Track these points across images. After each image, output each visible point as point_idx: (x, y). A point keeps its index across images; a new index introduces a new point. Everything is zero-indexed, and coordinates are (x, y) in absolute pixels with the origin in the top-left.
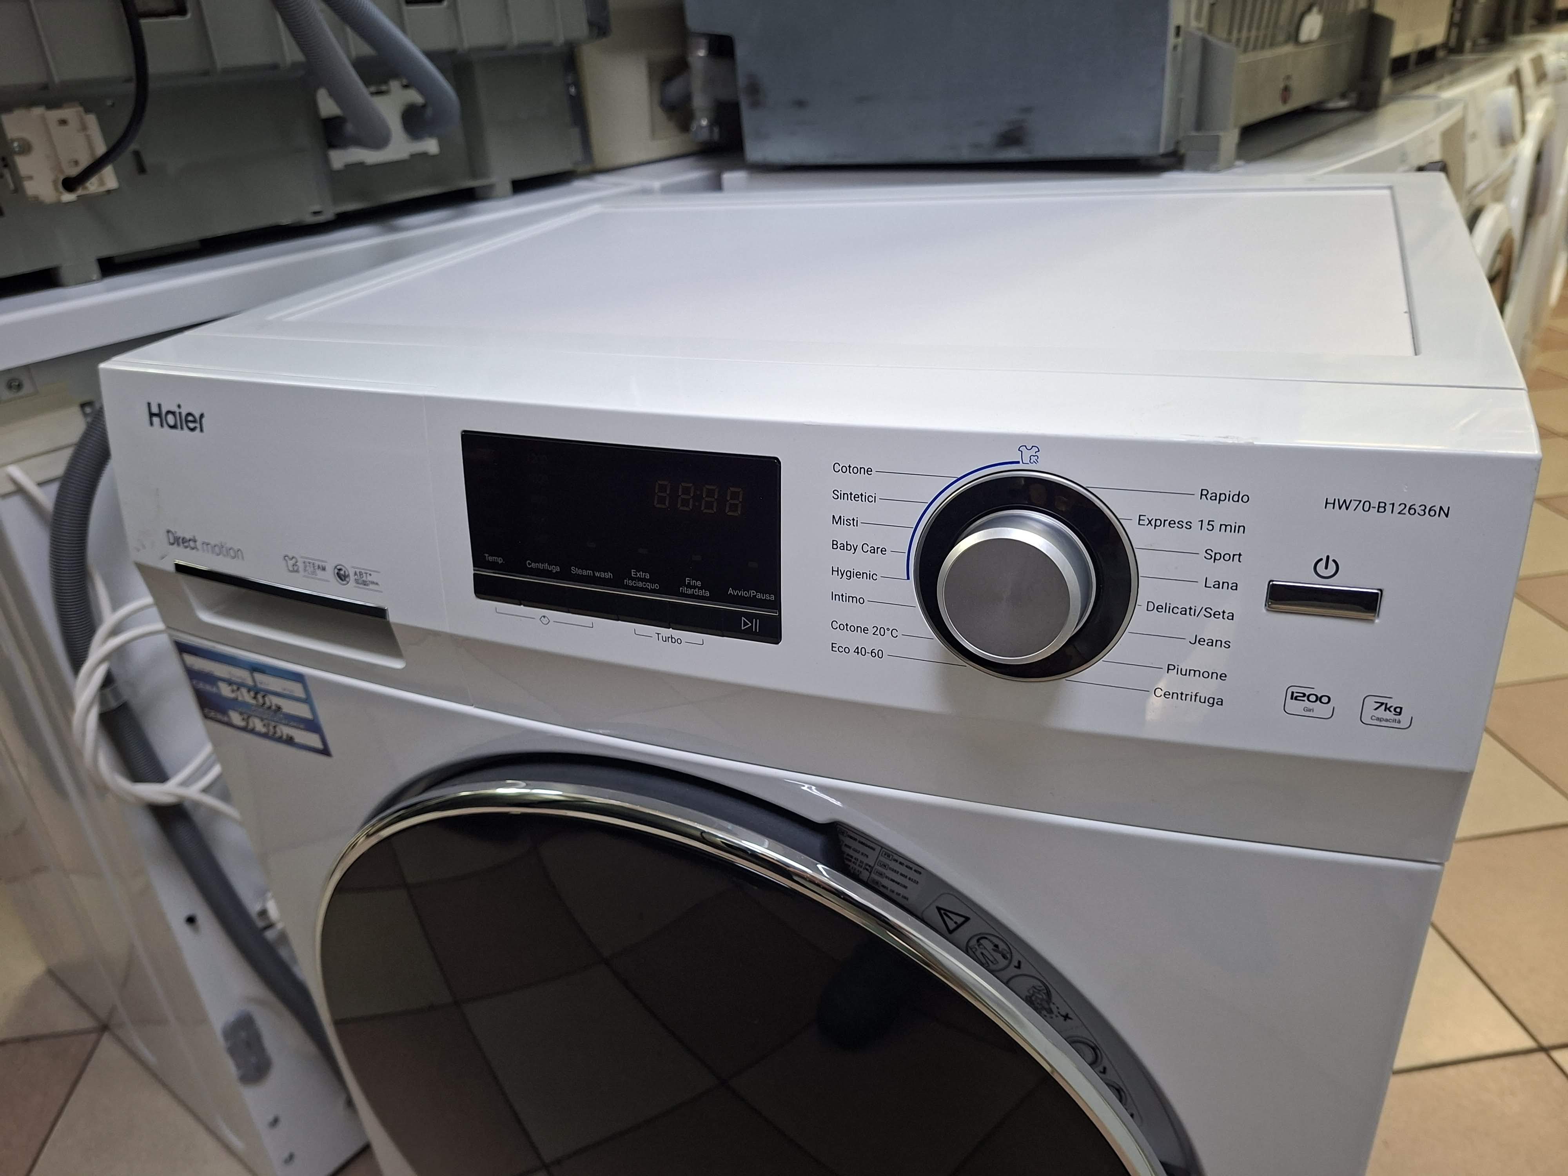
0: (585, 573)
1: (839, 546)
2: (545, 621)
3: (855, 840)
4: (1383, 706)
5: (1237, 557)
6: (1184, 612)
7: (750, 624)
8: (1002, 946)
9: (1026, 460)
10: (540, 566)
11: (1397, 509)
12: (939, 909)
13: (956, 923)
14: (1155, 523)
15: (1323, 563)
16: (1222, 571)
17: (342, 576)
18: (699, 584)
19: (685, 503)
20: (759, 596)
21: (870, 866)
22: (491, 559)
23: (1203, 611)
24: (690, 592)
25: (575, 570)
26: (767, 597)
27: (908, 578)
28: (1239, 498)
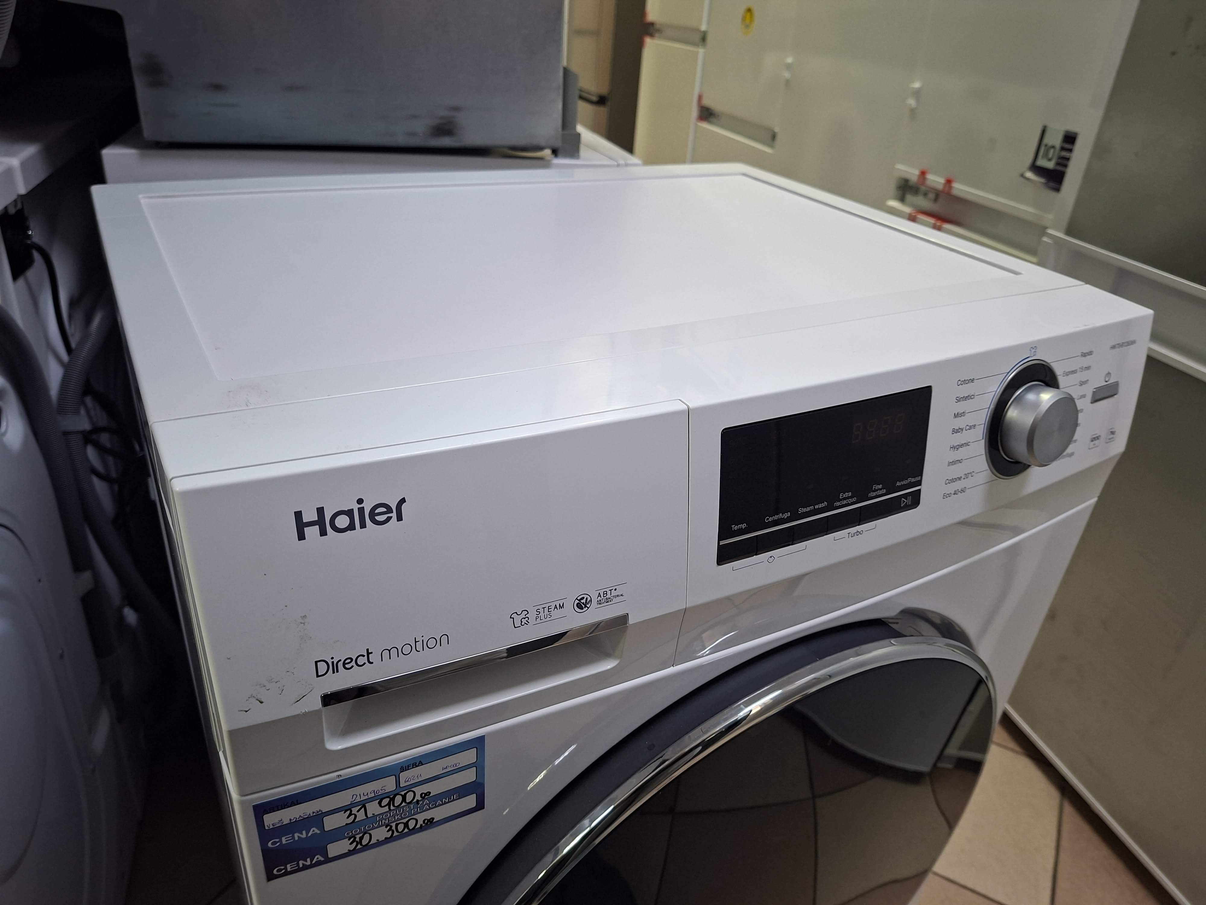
0: (808, 509)
1: (955, 431)
2: (771, 560)
4: (1111, 433)
5: (1087, 382)
7: (906, 501)
9: (1033, 355)
10: (776, 517)
11: (1126, 344)
14: (1068, 374)
15: (1107, 375)
17: (582, 604)
18: (880, 486)
19: (871, 434)
20: (913, 480)
22: (737, 527)
24: (874, 494)
25: (802, 510)
26: (917, 479)
27: (983, 438)
28: (1091, 353)
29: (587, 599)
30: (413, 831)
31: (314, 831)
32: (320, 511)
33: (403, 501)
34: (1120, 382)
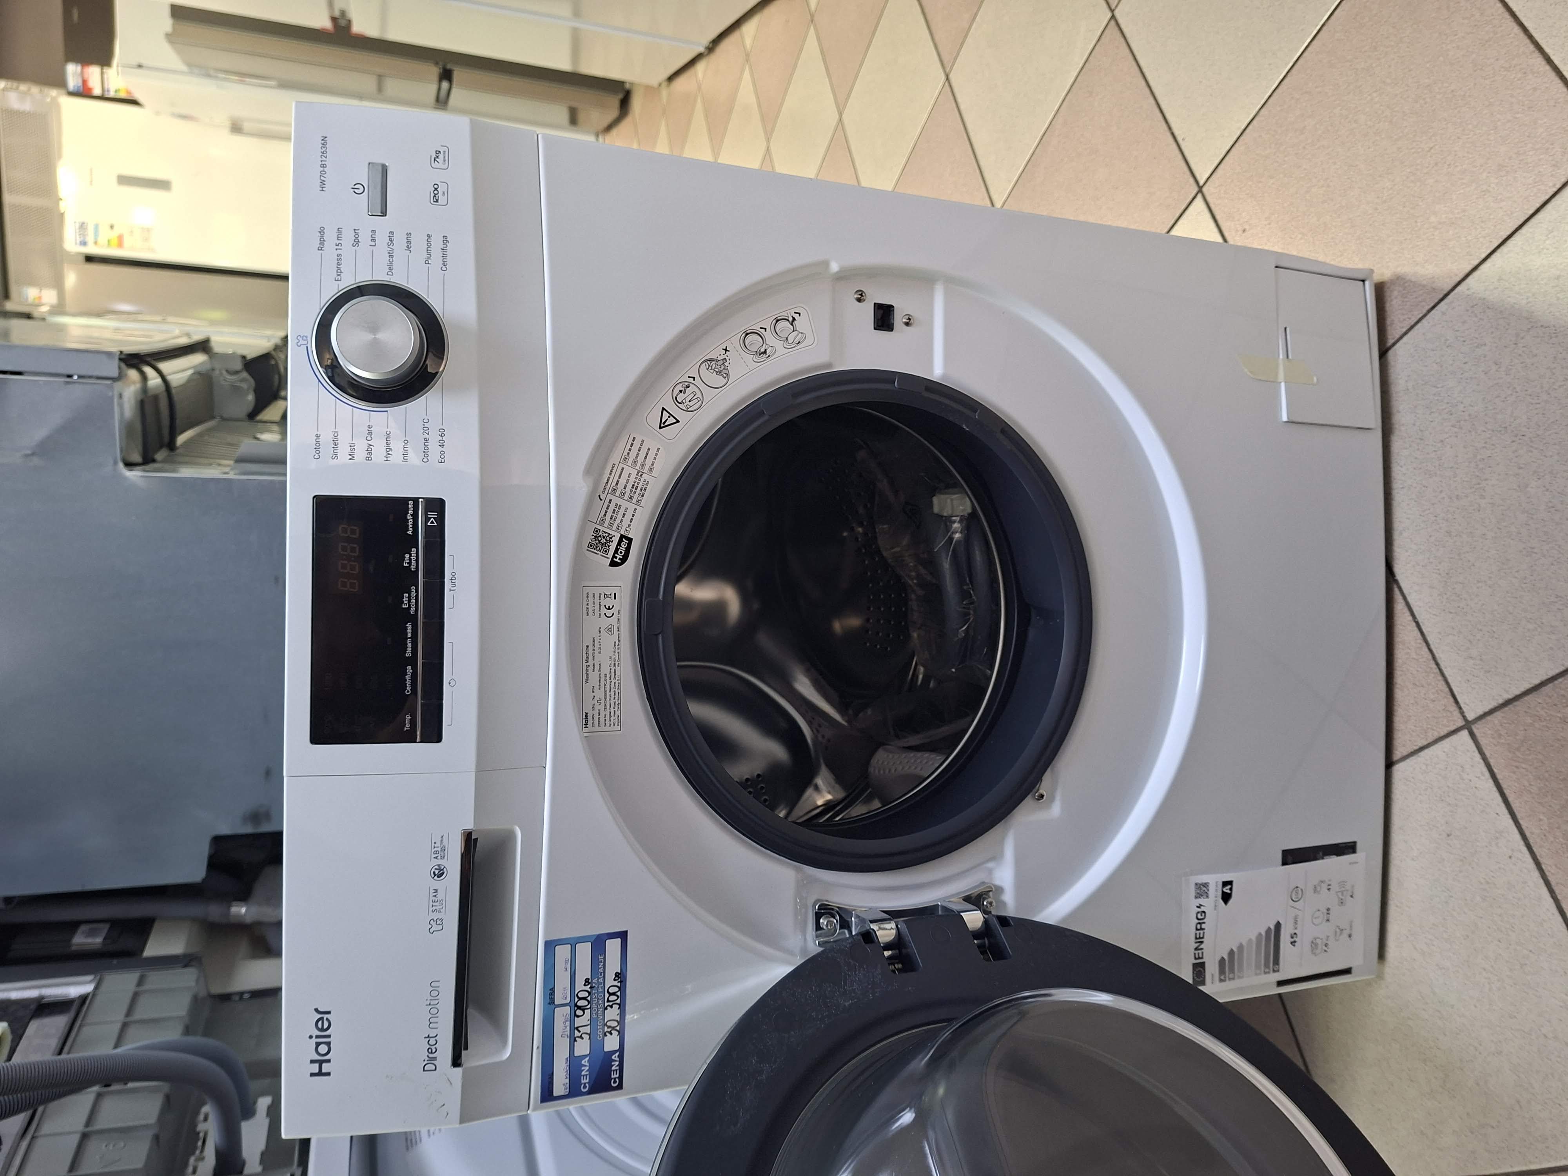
0: (409, 645)
1: (369, 456)
2: (453, 683)
3: (618, 481)
4: (437, 159)
5: (356, 231)
6: (391, 256)
7: (432, 519)
8: (680, 387)
9: (305, 342)
10: (408, 682)
11: (324, 159)
12: (660, 428)
13: (669, 417)
14: (339, 272)
15: (356, 191)
16: (364, 237)
17: (440, 873)
18: (407, 556)
19: (353, 568)
20: (411, 512)
21: (638, 473)
22: (408, 725)
23: (391, 246)
24: (414, 563)
25: (409, 653)
26: (411, 506)
27: (387, 411)
28: (322, 231)
29: (436, 869)
30: (622, 988)
31: (585, 1062)
32: (312, 1062)
33: (316, 1010)
34: (370, 161)
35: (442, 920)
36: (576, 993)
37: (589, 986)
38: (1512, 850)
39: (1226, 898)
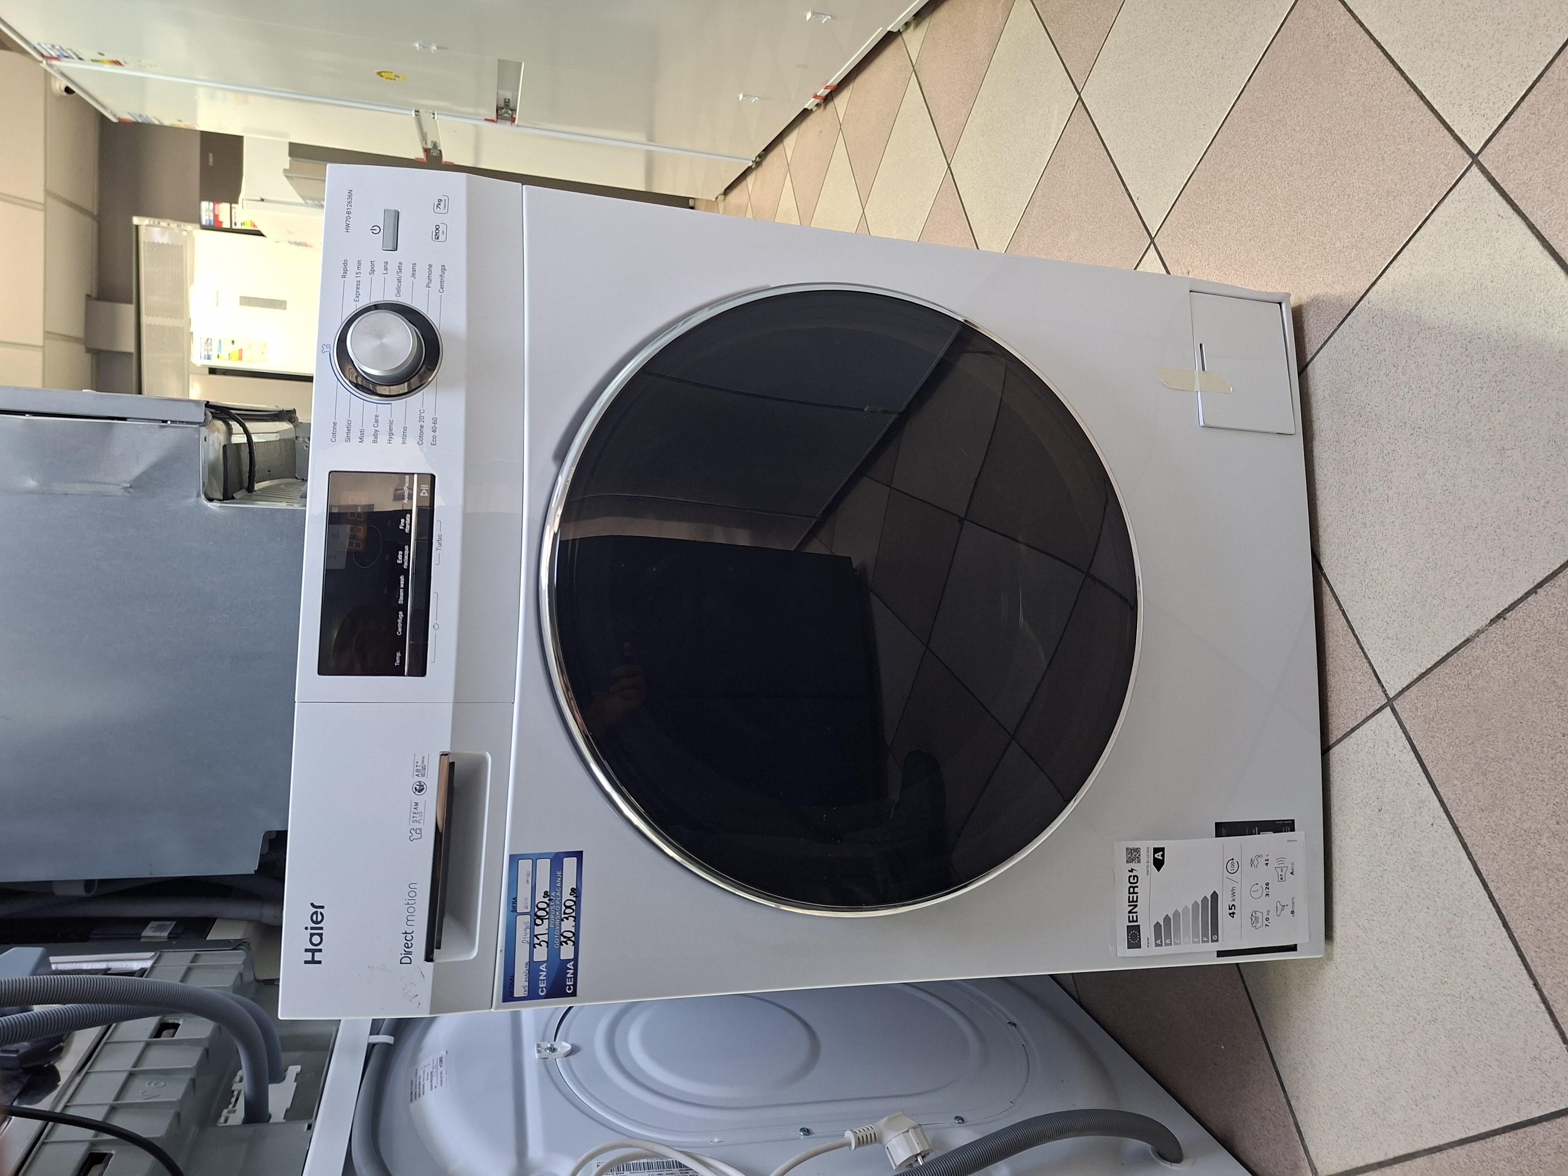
0: (402, 594)
1: (376, 439)
2: (436, 626)
4: (439, 206)
5: (373, 263)
6: (399, 281)
7: (425, 490)
9: (329, 350)
10: (400, 625)
11: (349, 207)
14: (358, 295)
15: (374, 231)
16: (380, 268)
17: (420, 789)
18: (403, 520)
19: (358, 531)
20: (407, 485)
22: (398, 661)
23: (399, 274)
24: (408, 526)
25: (401, 601)
26: (407, 479)
27: (391, 404)
28: (345, 263)
29: (417, 785)
30: (577, 903)
31: (543, 967)
32: (307, 950)
33: (312, 905)
34: (386, 208)
35: (420, 830)
36: (536, 903)
37: (548, 898)
38: (1434, 818)
39: (1159, 864)
